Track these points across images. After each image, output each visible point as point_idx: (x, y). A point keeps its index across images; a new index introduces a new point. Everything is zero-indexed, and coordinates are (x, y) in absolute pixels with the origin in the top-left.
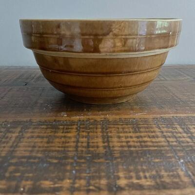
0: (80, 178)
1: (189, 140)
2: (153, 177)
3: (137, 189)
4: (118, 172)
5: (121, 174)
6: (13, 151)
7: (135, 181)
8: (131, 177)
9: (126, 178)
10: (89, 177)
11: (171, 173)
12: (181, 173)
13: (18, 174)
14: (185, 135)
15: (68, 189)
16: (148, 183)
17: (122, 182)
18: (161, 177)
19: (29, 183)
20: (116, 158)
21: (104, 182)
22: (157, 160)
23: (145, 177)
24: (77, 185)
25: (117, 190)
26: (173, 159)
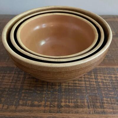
0: (48, 101)
1: (95, 83)
2: (75, 102)
3: (67, 107)
4: (62, 99)
5: (63, 100)
6: (22, 86)
7: (68, 104)
8: (66, 102)
9: (64, 102)
10: (51, 101)
11: (82, 101)
12: (86, 101)
13: (26, 98)
14: (94, 80)
15: (43, 106)
16: (72, 105)
17: (63, 104)
18: (77, 102)
19: (30, 102)
20: (62, 92)
21: (56, 103)
22: (78, 94)
23: (72, 102)
24: (47, 104)
25: (60, 107)
26: (85, 94)
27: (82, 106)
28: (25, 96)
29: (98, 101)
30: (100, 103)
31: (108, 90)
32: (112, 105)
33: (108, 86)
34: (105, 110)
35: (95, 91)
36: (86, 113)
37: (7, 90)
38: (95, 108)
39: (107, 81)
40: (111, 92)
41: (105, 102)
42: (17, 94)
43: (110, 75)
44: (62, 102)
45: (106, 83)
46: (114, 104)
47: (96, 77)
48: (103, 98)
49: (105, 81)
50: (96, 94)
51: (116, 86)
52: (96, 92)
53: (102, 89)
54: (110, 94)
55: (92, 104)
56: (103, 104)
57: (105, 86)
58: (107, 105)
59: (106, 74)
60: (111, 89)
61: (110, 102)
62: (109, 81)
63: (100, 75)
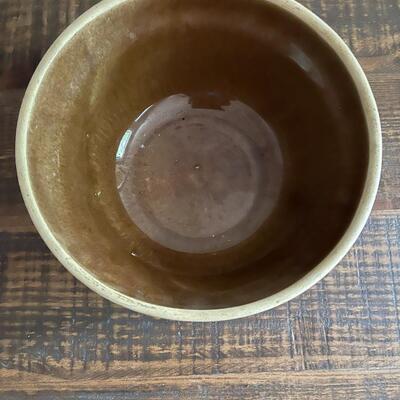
0: (186, 344)
2: (256, 342)
3: (238, 357)
4: (223, 334)
5: (225, 338)
7: (237, 346)
8: (234, 342)
9: (229, 342)
10: (195, 341)
12: (285, 336)
13: (126, 336)
15: (176, 356)
16: (250, 350)
17: (225, 348)
18: (263, 341)
19: (139, 348)
21: (208, 347)
22: (265, 317)
23: (248, 343)
24: (183, 352)
25: (220, 357)
26: (283, 316)
27: (275, 349)
28: (122, 332)
29: (317, 335)
30: (322, 339)
31: (347, 298)
32: (352, 344)
33: (350, 287)
34: (333, 358)
35: (312, 305)
36: (284, 369)
37: (68, 315)
38: (307, 353)
39: (348, 271)
40: (356, 305)
41: (335, 335)
42: (100, 326)
43: (360, 248)
44: (223, 342)
45: (346, 275)
46: (358, 340)
48: (331, 325)
49: (342, 270)
50: (313, 312)
51: (372, 284)
52: (315, 307)
53: (332, 296)
54: (351, 313)
55: (300, 343)
56: (330, 343)
57: (342, 288)
58: (338, 343)
60: (356, 296)
61: (347, 335)
62: (355, 269)
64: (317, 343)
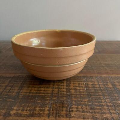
1: (65, 90)
4: (15, 106)
5: (15, 108)
7: (20, 112)
9: (16, 110)
11: (42, 109)
12: (47, 109)
14: (65, 87)
17: (13, 112)
18: (35, 110)
20: (19, 99)
21: (4, 111)
22: (39, 101)
25: (8, 116)
26: (48, 101)
29: (64, 109)
30: (67, 111)
31: (81, 97)
32: (84, 113)
33: (82, 93)
34: (73, 119)
35: (63, 98)
38: (57, 117)
39: (81, 88)
40: (85, 99)
41: (74, 110)
43: (86, 83)
44: (13, 110)
45: (80, 90)
46: (87, 112)
47: (68, 84)
48: (72, 105)
49: (78, 88)
50: (64, 101)
51: (92, 93)
52: (65, 99)
53: (73, 95)
54: (83, 101)
55: (55, 112)
56: (71, 113)
57: (78, 93)
58: (76, 113)
59: (81, 82)
60: (85, 96)
61: (81, 110)
62: (84, 88)
63: (74, 82)
64: (64, 113)
